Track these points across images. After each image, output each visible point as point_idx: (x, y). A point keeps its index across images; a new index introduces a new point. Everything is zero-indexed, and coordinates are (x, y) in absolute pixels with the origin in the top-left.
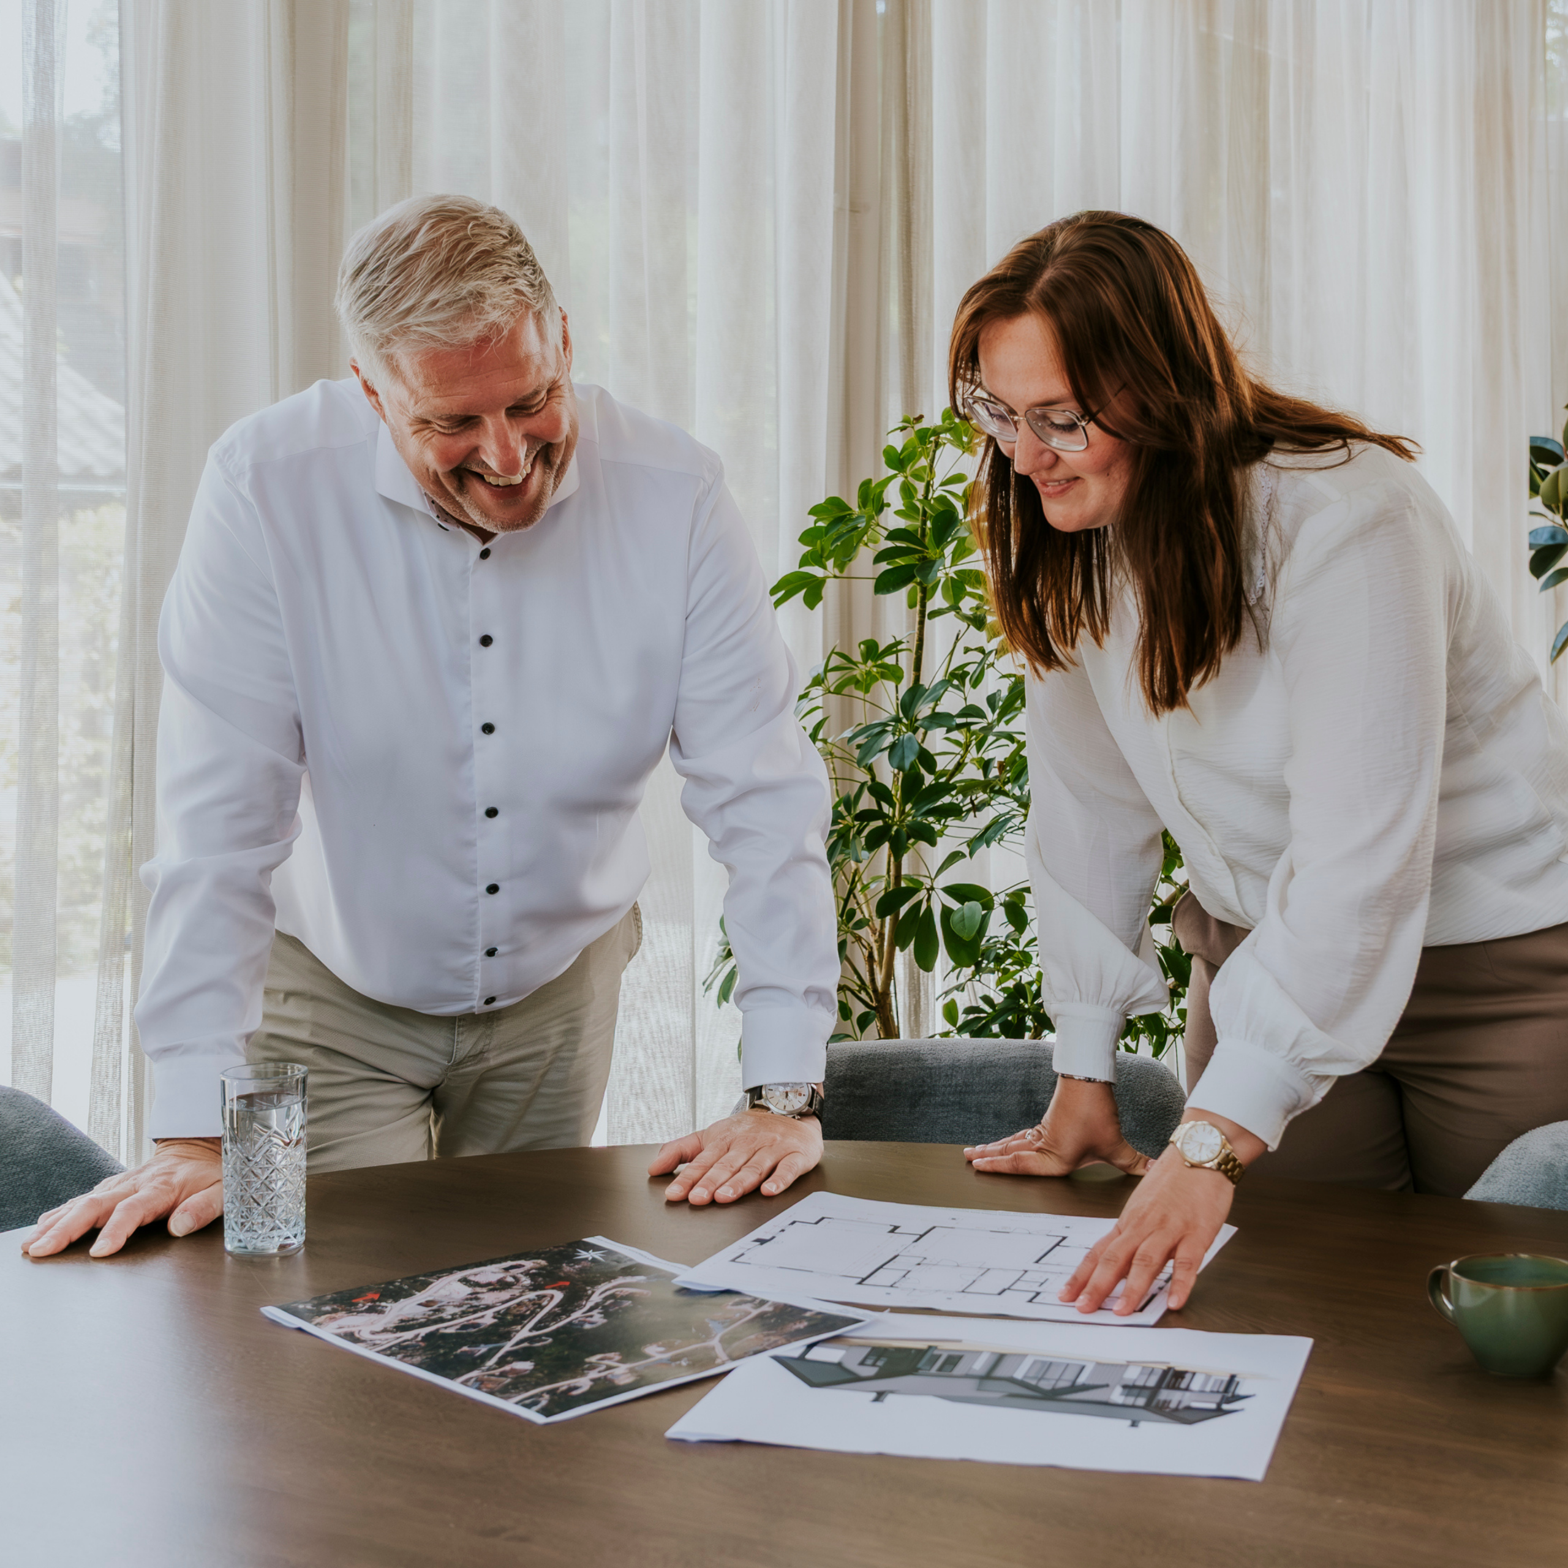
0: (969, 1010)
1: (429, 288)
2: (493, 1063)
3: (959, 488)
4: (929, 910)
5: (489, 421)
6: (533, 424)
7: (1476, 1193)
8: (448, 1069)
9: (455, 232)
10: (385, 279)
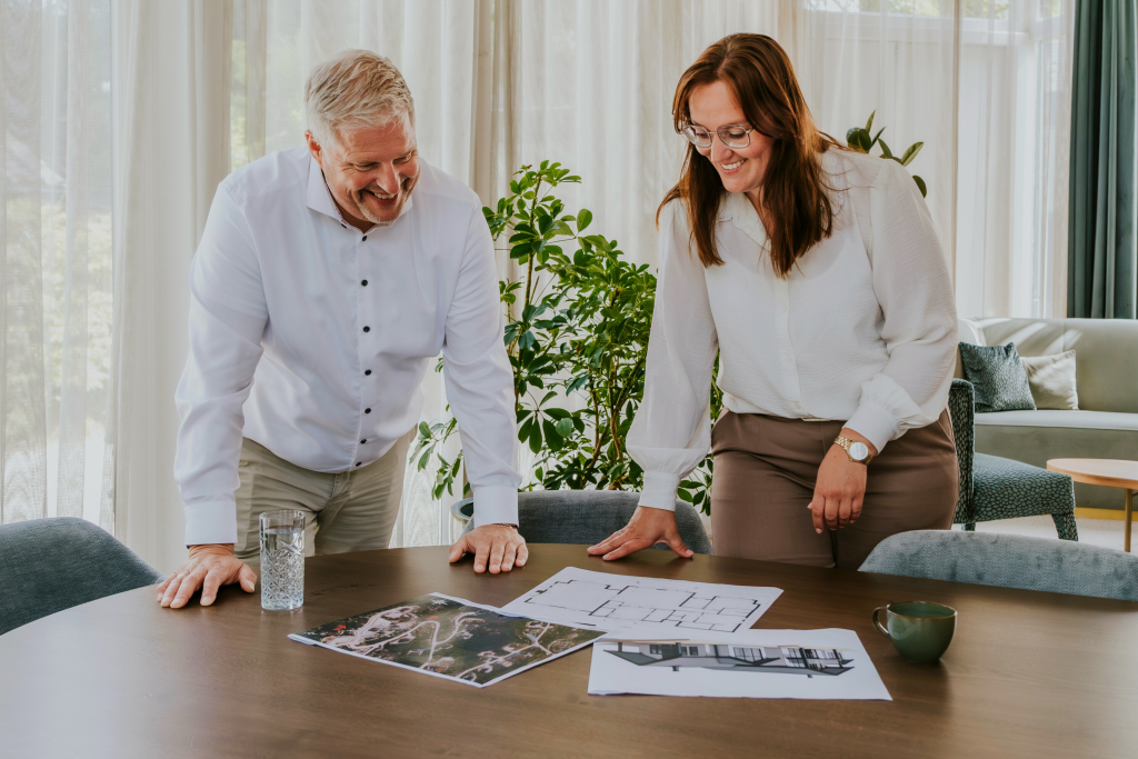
0: (549, 473)
1: (363, 97)
2: (352, 497)
3: (549, 203)
4: (537, 422)
5: (385, 167)
6: (403, 168)
7: (865, 567)
8: (329, 501)
9: (372, 69)
10: (338, 91)
